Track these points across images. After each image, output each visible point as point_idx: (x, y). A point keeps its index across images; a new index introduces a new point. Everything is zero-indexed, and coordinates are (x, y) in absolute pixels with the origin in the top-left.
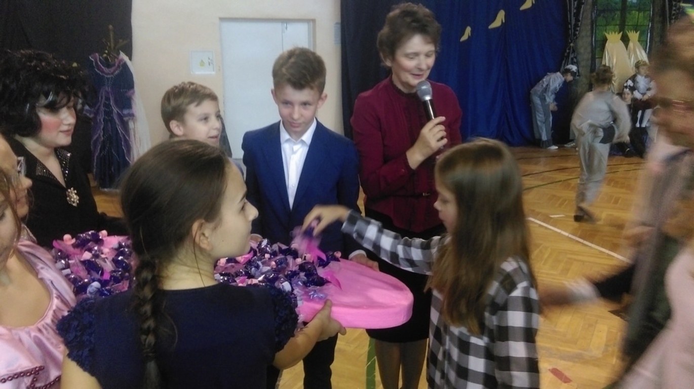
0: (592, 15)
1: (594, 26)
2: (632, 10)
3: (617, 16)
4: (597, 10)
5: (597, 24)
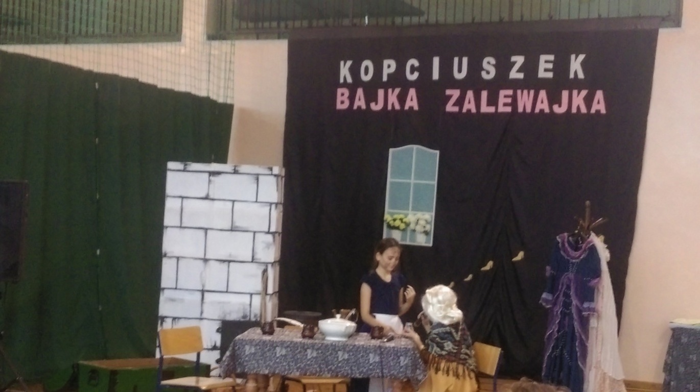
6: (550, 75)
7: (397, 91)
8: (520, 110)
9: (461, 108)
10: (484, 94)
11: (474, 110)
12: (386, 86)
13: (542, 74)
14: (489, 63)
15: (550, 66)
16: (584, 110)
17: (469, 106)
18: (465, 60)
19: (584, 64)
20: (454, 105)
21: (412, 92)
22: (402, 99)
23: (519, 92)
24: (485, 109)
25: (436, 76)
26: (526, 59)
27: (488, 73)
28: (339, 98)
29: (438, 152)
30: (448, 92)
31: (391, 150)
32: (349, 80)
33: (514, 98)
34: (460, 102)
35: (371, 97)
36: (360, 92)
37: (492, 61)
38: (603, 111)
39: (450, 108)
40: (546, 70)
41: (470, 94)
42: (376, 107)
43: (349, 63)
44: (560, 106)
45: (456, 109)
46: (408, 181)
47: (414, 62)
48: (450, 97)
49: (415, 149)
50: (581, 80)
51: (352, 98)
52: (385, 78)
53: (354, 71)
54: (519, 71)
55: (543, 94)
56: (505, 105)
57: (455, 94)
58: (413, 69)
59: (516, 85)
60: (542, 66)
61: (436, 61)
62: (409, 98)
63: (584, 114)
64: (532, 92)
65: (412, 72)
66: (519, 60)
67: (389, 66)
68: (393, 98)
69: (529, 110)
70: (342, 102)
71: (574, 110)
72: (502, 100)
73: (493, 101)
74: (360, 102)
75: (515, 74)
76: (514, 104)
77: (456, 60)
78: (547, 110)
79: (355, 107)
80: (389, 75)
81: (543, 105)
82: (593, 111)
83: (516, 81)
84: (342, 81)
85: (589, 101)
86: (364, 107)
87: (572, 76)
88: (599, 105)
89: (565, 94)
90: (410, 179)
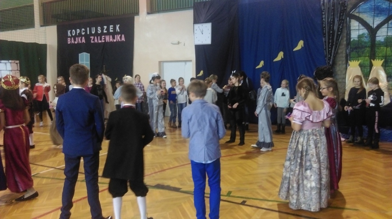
0: (346, 51)
1: (349, 57)
2: (381, 47)
3: (366, 51)
4: (350, 48)
5: (351, 57)
6: (112, 31)
7: (80, 38)
8: (107, 41)
9: (94, 42)
10: (99, 37)
11: (97, 42)
12: (78, 37)
13: (111, 31)
14: (99, 28)
15: (112, 28)
16: (120, 40)
17: (96, 41)
18: (94, 28)
19: (119, 28)
20: (93, 41)
21: (83, 38)
22: (81, 40)
23: (106, 36)
24: (100, 41)
25: (88, 33)
26: (107, 27)
27: (99, 31)
28: (68, 41)
29: (89, 54)
30: (91, 37)
31: (80, 54)
32: (70, 36)
33: (105, 38)
34: (94, 40)
35: (75, 40)
36: (72, 38)
37: (100, 28)
38: (124, 40)
39: (92, 42)
40: (111, 30)
41: (96, 37)
42: (76, 43)
43: (70, 31)
44: (115, 40)
45: (93, 42)
46: (83, 62)
47: (83, 29)
48: (91, 39)
49: (85, 53)
50: (119, 32)
51: (71, 40)
52: (77, 35)
53: (71, 33)
54: (106, 30)
55: (111, 36)
56: (103, 40)
57: (92, 37)
58: (83, 31)
59: (105, 34)
60: (111, 28)
61: (88, 29)
62: (83, 40)
63: (120, 42)
64: (109, 36)
65: (83, 33)
66: (105, 27)
67: (78, 31)
68: (80, 40)
69: (108, 41)
70: (69, 42)
71: (118, 41)
72: (103, 39)
73: (101, 39)
74: (73, 42)
75: (105, 31)
76: (105, 40)
77: (92, 28)
78: (112, 41)
79: (72, 43)
80: (78, 33)
81: (111, 40)
82: (122, 41)
83: (105, 33)
84: (69, 36)
85: (121, 38)
86: (74, 43)
87: (117, 31)
88: (123, 39)
89: (116, 36)
90: (84, 62)
